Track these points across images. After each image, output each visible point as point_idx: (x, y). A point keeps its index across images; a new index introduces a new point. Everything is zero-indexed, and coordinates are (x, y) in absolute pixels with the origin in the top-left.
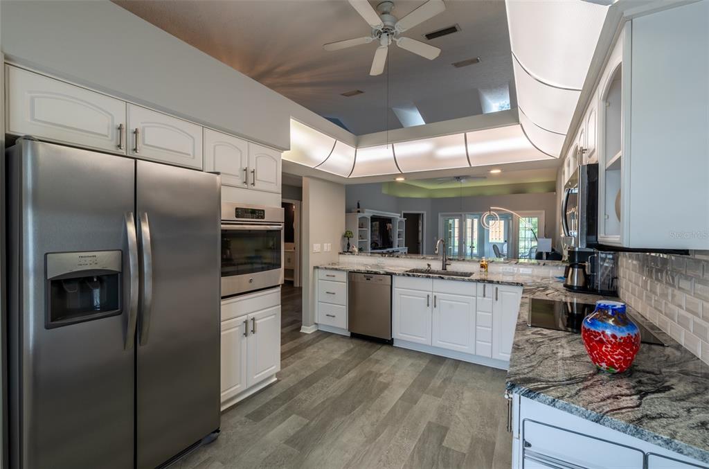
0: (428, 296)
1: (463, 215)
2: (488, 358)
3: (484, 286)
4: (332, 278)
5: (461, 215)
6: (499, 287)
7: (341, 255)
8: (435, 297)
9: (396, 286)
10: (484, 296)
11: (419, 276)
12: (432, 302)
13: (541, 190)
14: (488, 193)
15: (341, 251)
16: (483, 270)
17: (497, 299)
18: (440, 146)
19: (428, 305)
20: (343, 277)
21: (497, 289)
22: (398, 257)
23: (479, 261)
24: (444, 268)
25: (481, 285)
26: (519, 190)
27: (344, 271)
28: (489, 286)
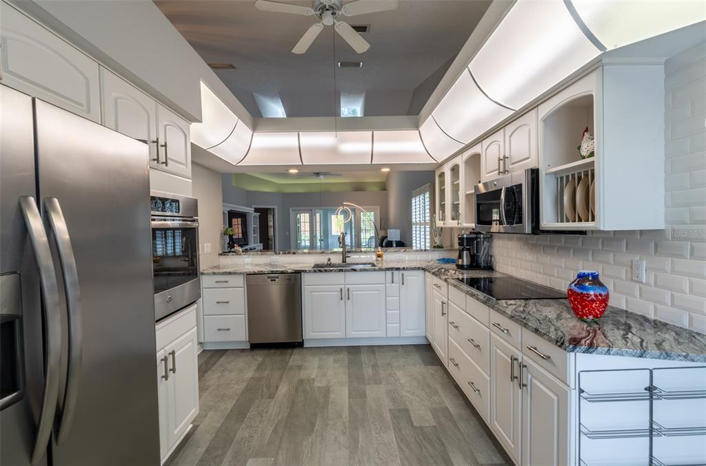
0: (341, 290)
1: (313, 211)
2: (397, 337)
3: (393, 273)
4: (225, 285)
5: (311, 210)
6: (404, 272)
7: (221, 257)
8: (348, 289)
9: (306, 283)
10: (393, 282)
11: (331, 271)
12: (345, 295)
13: (375, 189)
14: (334, 189)
15: (221, 252)
16: (380, 259)
17: (403, 284)
18: (343, 141)
19: (342, 299)
20: (240, 281)
21: (403, 275)
22: (294, 253)
23: (374, 252)
24: (344, 261)
25: (389, 273)
26: (359, 188)
27: (240, 274)
28: (396, 273)
